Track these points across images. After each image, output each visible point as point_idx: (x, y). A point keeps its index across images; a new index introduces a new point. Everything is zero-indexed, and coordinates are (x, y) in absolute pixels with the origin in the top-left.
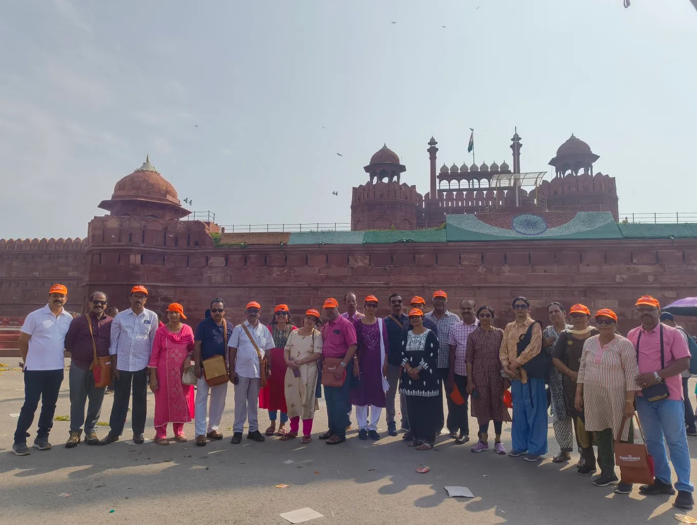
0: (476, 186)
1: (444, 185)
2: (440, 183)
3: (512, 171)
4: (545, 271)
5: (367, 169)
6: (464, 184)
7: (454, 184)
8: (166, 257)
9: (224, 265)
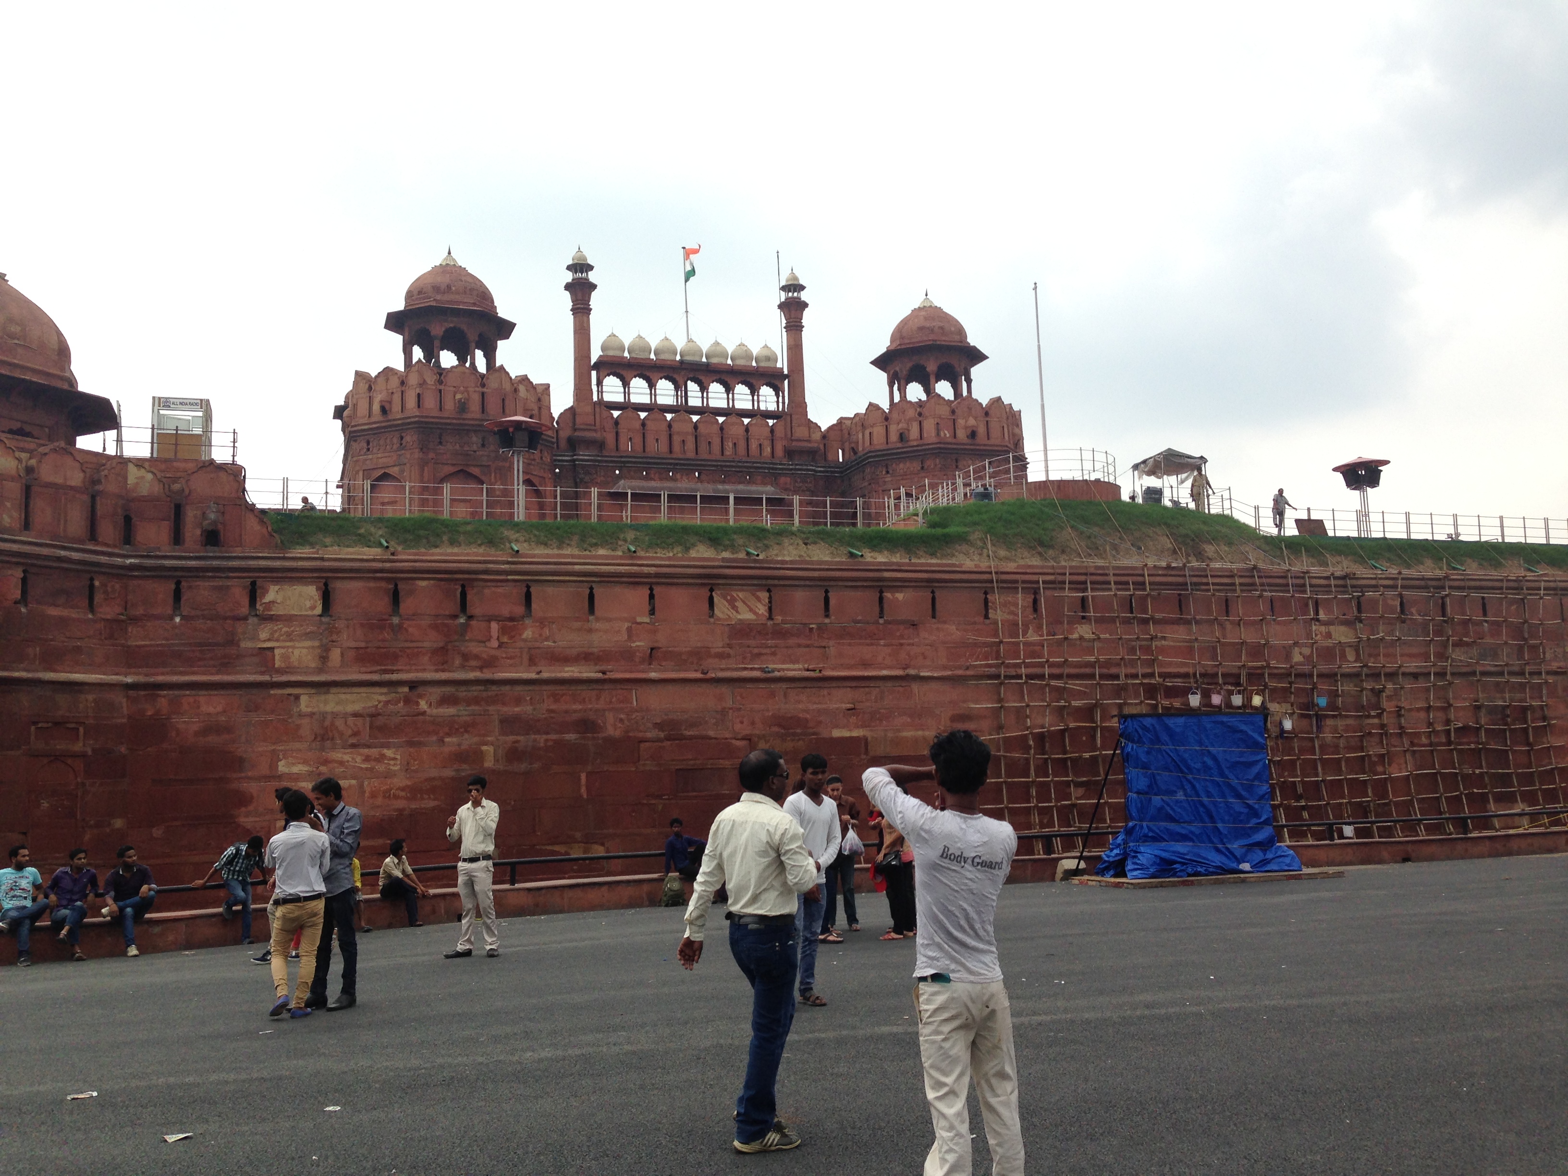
0: (696, 401)
2: (599, 383)
4: (1164, 638)
6: (664, 392)
8: (97, 583)
9: (319, 610)
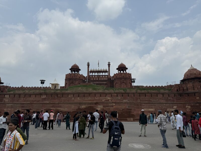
0: (99, 75)
1: (91, 74)
2: (90, 73)
3: (108, 71)
4: (87, 99)
5: (70, 69)
6: (96, 74)
7: (94, 74)
9: (9, 97)
